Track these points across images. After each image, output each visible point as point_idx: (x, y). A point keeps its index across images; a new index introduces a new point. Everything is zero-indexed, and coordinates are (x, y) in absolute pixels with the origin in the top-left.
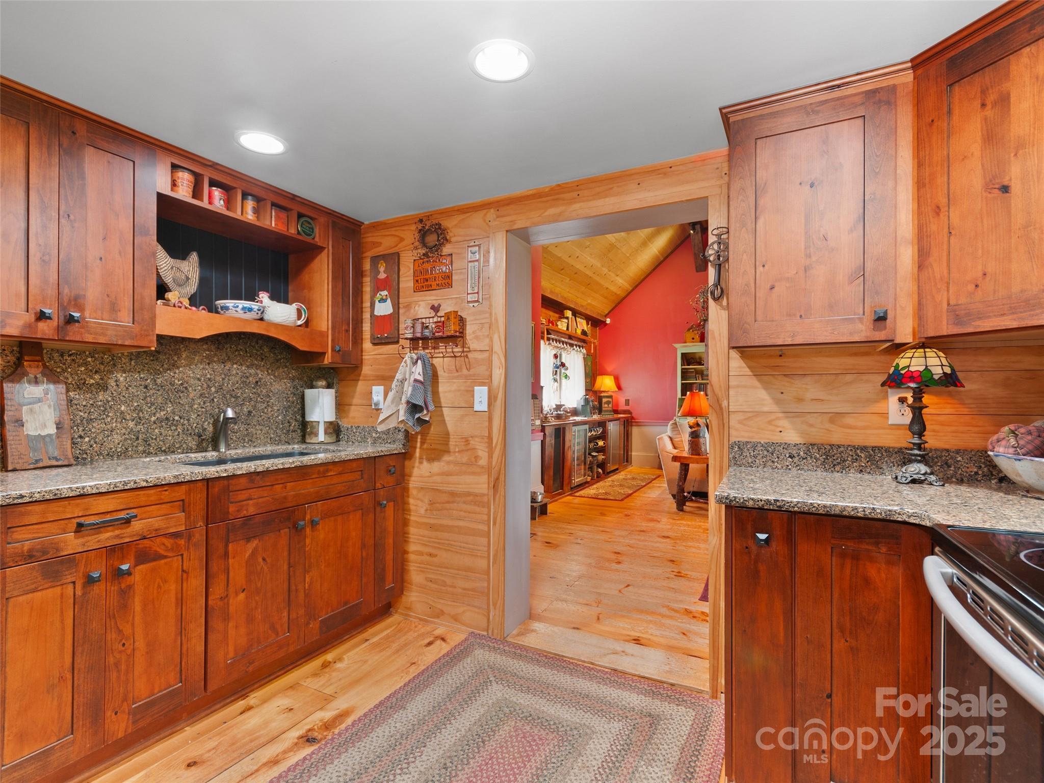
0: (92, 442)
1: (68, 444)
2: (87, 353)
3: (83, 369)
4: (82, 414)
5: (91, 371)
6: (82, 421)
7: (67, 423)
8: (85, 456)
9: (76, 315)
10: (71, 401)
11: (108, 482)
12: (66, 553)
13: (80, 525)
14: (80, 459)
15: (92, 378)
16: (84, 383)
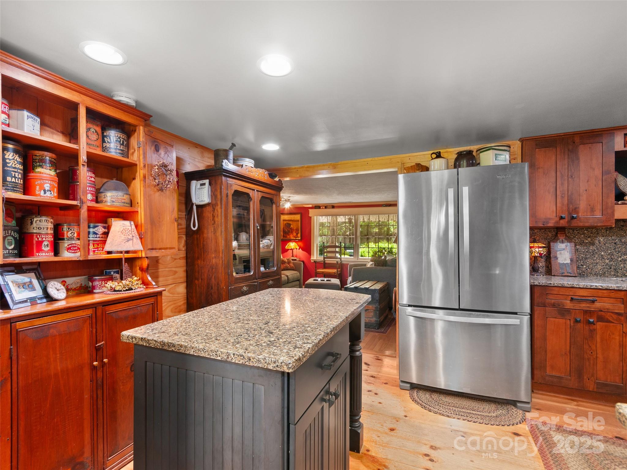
0: (587, 268)
1: (575, 268)
2: (585, 229)
3: (583, 236)
4: (582, 255)
5: (586, 237)
6: (582, 258)
7: (575, 260)
8: (584, 274)
9: (575, 216)
10: (578, 250)
11: (584, 284)
12: (566, 308)
13: (572, 299)
14: (581, 275)
15: (587, 240)
16: (583, 242)
